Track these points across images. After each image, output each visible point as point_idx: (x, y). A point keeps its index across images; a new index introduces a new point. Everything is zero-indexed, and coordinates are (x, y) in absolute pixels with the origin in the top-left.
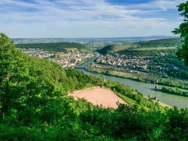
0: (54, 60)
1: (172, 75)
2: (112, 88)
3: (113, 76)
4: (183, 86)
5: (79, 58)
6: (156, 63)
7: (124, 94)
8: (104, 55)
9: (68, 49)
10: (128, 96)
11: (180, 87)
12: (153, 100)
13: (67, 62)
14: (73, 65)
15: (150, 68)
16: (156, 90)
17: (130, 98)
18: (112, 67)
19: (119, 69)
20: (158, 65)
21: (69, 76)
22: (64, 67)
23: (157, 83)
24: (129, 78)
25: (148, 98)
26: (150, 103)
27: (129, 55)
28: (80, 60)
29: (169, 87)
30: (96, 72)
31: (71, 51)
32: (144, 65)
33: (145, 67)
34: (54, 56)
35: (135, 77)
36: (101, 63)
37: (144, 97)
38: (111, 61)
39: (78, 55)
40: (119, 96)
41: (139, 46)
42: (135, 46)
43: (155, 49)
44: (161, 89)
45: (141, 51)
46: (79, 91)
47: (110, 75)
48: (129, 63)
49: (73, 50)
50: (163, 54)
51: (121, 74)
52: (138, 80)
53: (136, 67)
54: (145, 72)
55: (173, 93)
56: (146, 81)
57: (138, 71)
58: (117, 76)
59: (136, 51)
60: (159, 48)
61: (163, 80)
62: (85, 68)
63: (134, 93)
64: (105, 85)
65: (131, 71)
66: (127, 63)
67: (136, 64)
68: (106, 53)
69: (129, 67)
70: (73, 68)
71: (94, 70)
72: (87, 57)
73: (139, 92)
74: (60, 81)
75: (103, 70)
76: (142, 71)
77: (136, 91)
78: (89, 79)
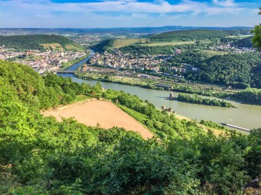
0: (24, 62)
1: (190, 78)
2: (114, 100)
3: (115, 83)
4: (203, 92)
5: (65, 58)
6: (170, 64)
7: (130, 107)
8: (100, 53)
9: (46, 46)
10: (136, 109)
11: (200, 94)
12: (167, 112)
13: (45, 65)
14: (55, 68)
15: (162, 70)
16: (171, 98)
17: (138, 111)
18: (112, 70)
19: (123, 72)
20: (173, 65)
21: (49, 86)
22: (41, 71)
23: (172, 90)
24: (136, 85)
25: (161, 110)
26: (164, 116)
27: (135, 53)
28: (66, 61)
29: (187, 94)
30: (89, 79)
31: (51, 48)
32: (155, 66)
33: (157, 69)
34: (24, 56)
35: (144, 84)
36: (96, 65)
37: (157, 109)
38: (111, 62)
39: (62, 54)
40: (123, 110)
41: (149, 40)
42: (143, 41)
43: (169, 44)
44: (177, 97)
45: (151, 48)
46: (65, 107)
47: (111, 82)
48: (135, 64)
49: (54, 46)
50: (179, 51)
51: (126, 80)
52: (147, 87)
53: (145, 70)
54: (157, 75)
55: (191, 101)
56: (158, 88)
57: (148, 74)
58: (120, 83)
59: (144, 48)
60: (174, 43)
61: (180, 86)
62: (73, 73)
63: (144, 104)
64: (103, 96)
65: (139, 75)
66: (133, 65)
67: (145, 65)
68: (103, 51)
69: (136, 70)
70: (55, 73)
71: (87, 75)
72: (76, 56)
73: (149, 102)
74: (34, 93)
75: (100, 75)
76: (154, 75)
77: (146, 101)
78: (80, 88)
